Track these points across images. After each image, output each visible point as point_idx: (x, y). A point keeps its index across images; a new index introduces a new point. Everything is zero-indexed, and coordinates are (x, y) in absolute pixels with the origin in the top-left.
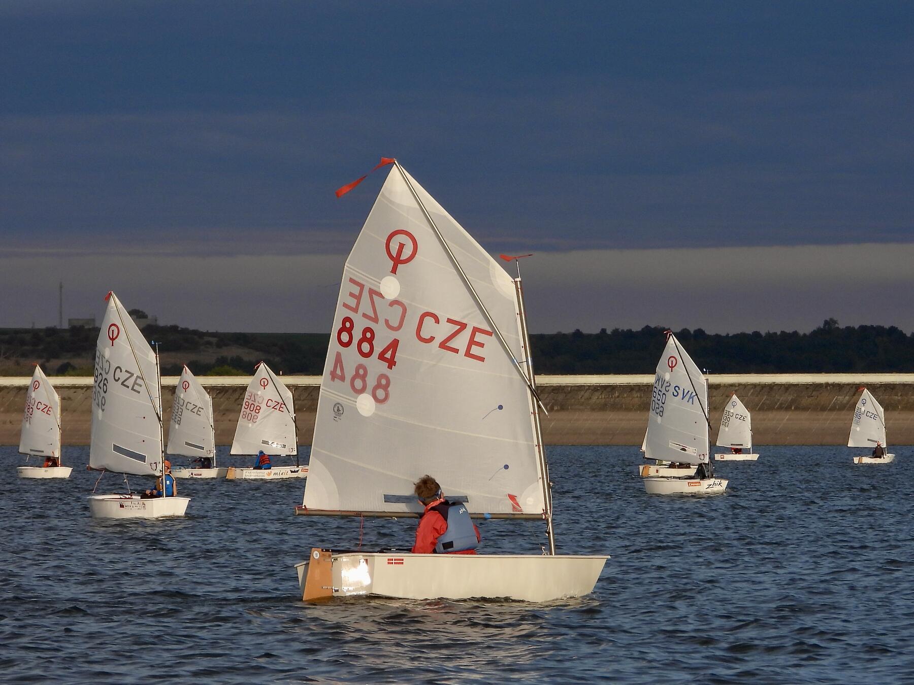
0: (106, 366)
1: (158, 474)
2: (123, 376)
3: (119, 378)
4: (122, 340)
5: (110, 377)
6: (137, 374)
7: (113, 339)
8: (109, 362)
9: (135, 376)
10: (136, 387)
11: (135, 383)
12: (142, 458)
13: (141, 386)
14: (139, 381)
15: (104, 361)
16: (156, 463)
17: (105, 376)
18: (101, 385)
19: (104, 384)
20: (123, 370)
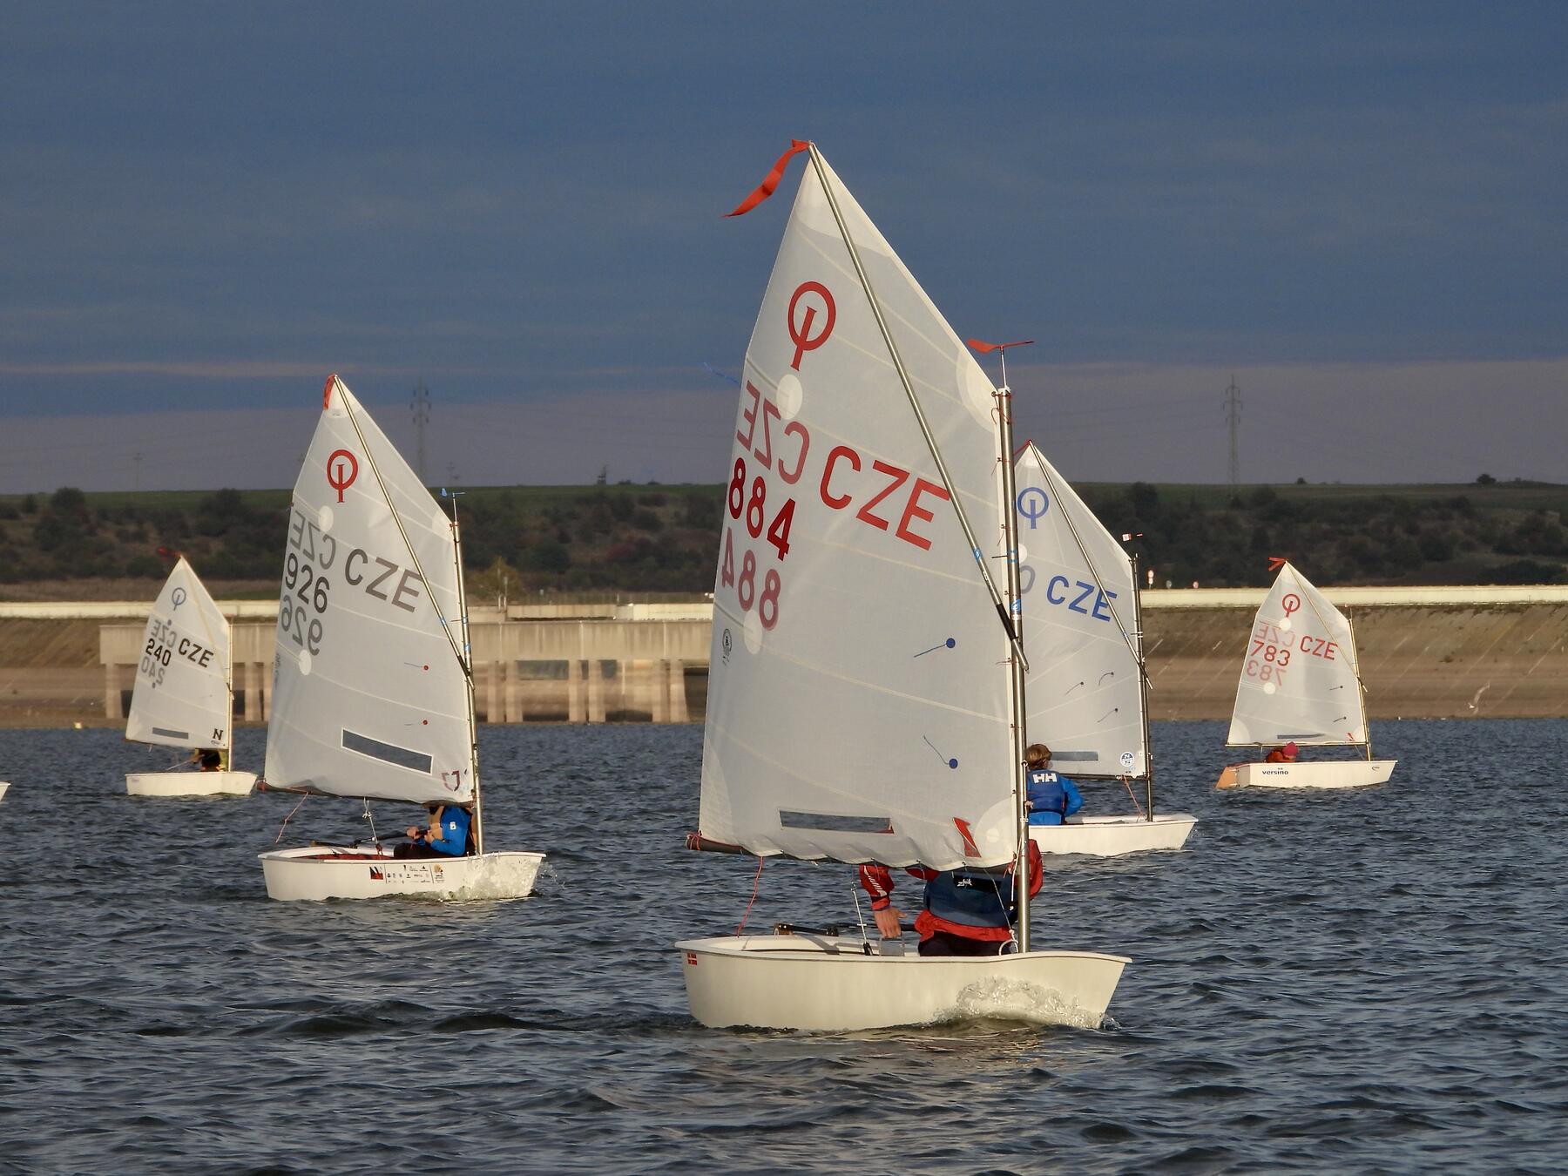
0: (324, 549)
1: (463, 796)
2: (371, 572)
3: (360, 578)
4: (366, 488)
5: (335, 575)
6: (405, 564)
7: (340, 487)
8: (333, 540)
9: (401, 570)
10: (405, 598)
11: (402, 587)
12: (422, 763)
13: (415, 593)
14: (412, 583)
15: (317, 537)
16: (456, 773)
17: (318, 572)
18: (309, 593)
19: (318, 592)
20: (372, 557)
